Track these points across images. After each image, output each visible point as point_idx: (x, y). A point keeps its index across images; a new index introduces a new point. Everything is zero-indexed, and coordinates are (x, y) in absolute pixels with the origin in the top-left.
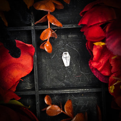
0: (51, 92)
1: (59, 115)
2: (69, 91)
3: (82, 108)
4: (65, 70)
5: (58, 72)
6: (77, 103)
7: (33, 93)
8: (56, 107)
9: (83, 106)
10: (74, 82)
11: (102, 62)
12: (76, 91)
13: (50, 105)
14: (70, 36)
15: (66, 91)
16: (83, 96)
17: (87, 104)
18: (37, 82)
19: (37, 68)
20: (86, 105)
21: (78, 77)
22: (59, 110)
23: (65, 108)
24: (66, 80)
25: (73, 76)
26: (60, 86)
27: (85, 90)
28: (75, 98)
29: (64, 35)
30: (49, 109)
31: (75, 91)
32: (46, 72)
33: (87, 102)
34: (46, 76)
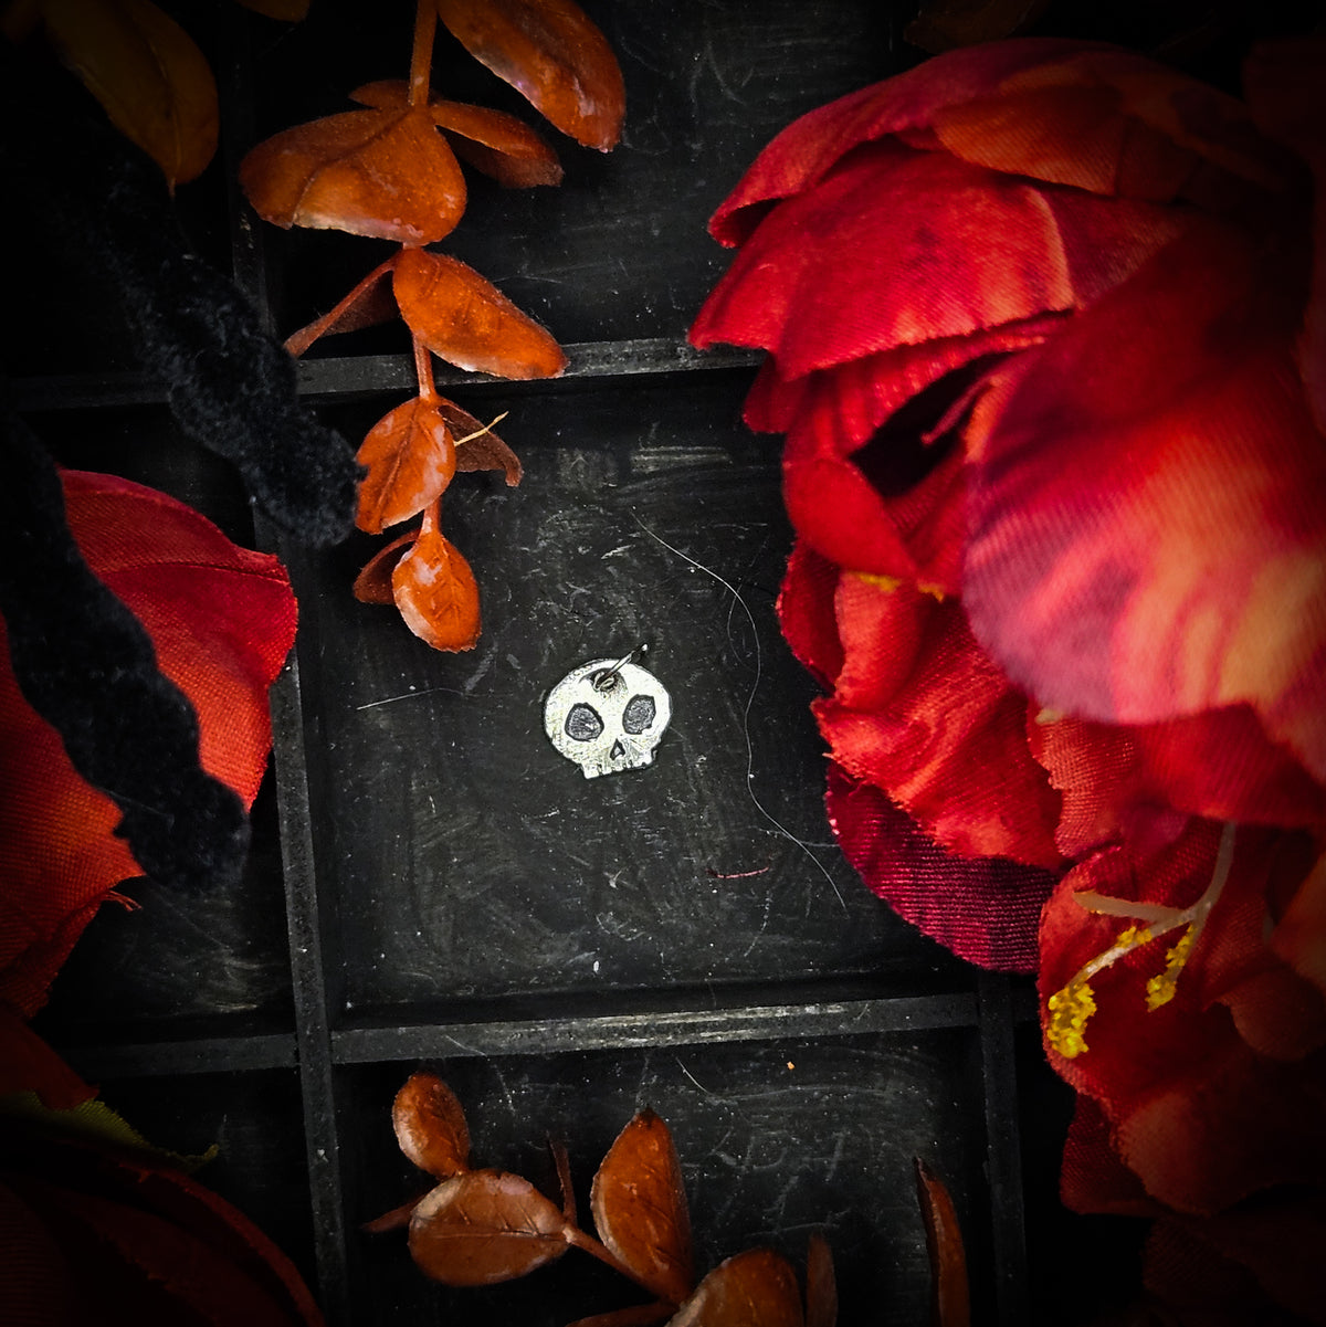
0: (456, 1040)
1: (540, 1271)
2: (645, 1031)
3: (781, 1198)
4: (607, 811)
5: (536, 831)
6: (736, 1148)
7: (270, 1051)
8: (514, 1190)
9: (794, 1180)
10: (701, 940)
11: (941, 725)
12: (714, 1027)
13: (446, 1179)
14: (647, 459)
15: (609, 1033)
16: (789, 1078)
17: (832, 1163)
18: (316, 945)
19: (305, 796)
20: (824, 1170)
21: (743, 886)
22: (541, 1220)
23: (600, 1207)
24: (619, 916)
25: (689, 871)
26: (558, 983)
27: (810, 1010)
28: (716, 1101)
29: (584, 448)
30: (440, 1215)
31: (705, 1027)
32: (410, 835)
33: (840, 1135)
34: (411, 875)
